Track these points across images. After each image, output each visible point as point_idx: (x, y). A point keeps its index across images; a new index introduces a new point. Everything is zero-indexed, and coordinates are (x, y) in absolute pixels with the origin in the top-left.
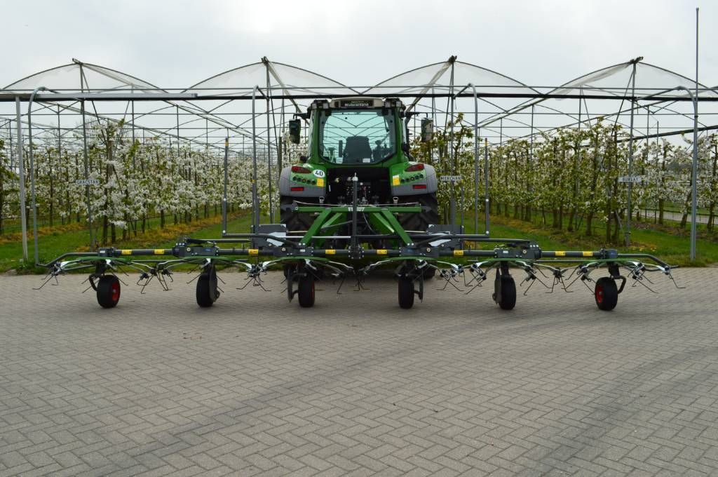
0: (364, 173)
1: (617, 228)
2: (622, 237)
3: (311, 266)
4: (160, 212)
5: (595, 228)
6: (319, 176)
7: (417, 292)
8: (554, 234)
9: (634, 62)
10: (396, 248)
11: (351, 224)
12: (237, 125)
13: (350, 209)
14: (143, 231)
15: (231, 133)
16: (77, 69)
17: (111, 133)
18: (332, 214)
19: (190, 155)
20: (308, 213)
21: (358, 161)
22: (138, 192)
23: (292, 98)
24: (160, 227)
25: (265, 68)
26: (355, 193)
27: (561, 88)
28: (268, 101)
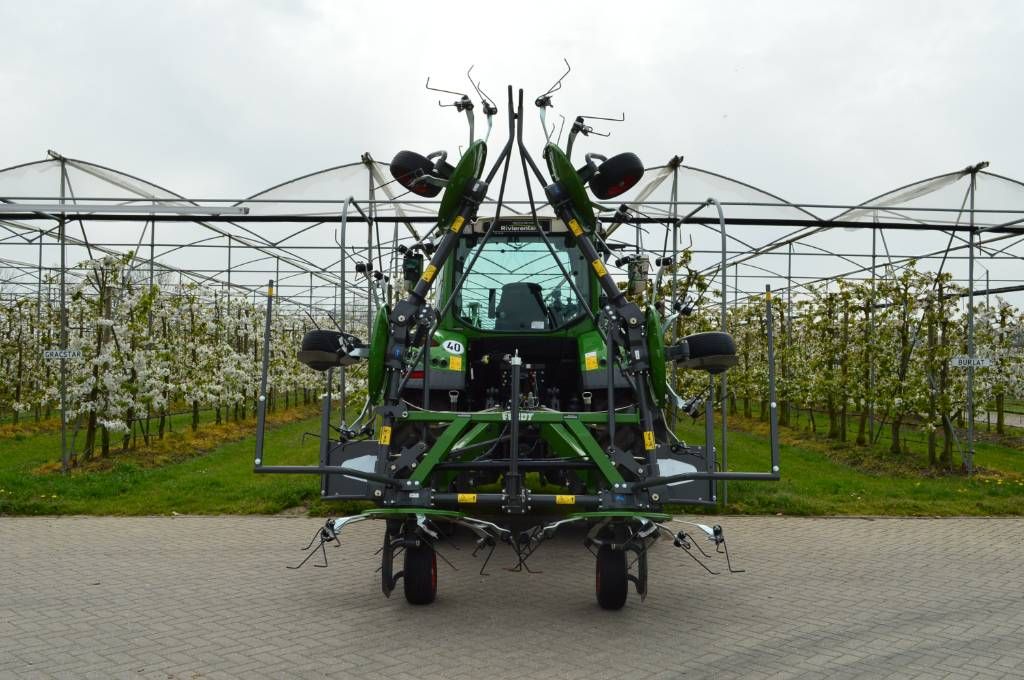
0: (531, 347)
1: (949, 443)
2: (958, 458)
3: (426, 530)
4: (192, 403)
5: (905, 440)
6: (453, 352)
7: (632, 578)
8: (835, 449)
9: (972, 171)
10: (592, 491)
11: (508, 441)
12: (323, 268)
13: (506, 416)
14: (161, 436)
15: (317, 281)
16: (56, 168)
17: (109, 275)
18: (471, 425)
19: (247, 313)
20: (426, 423)
21: (522, 326)
22: (150, 371)
23: (408, 221)
24: (190, 427)
25: (367, 171)
26: (516, 385)
27: (858, 207)
28: (370, 225)
